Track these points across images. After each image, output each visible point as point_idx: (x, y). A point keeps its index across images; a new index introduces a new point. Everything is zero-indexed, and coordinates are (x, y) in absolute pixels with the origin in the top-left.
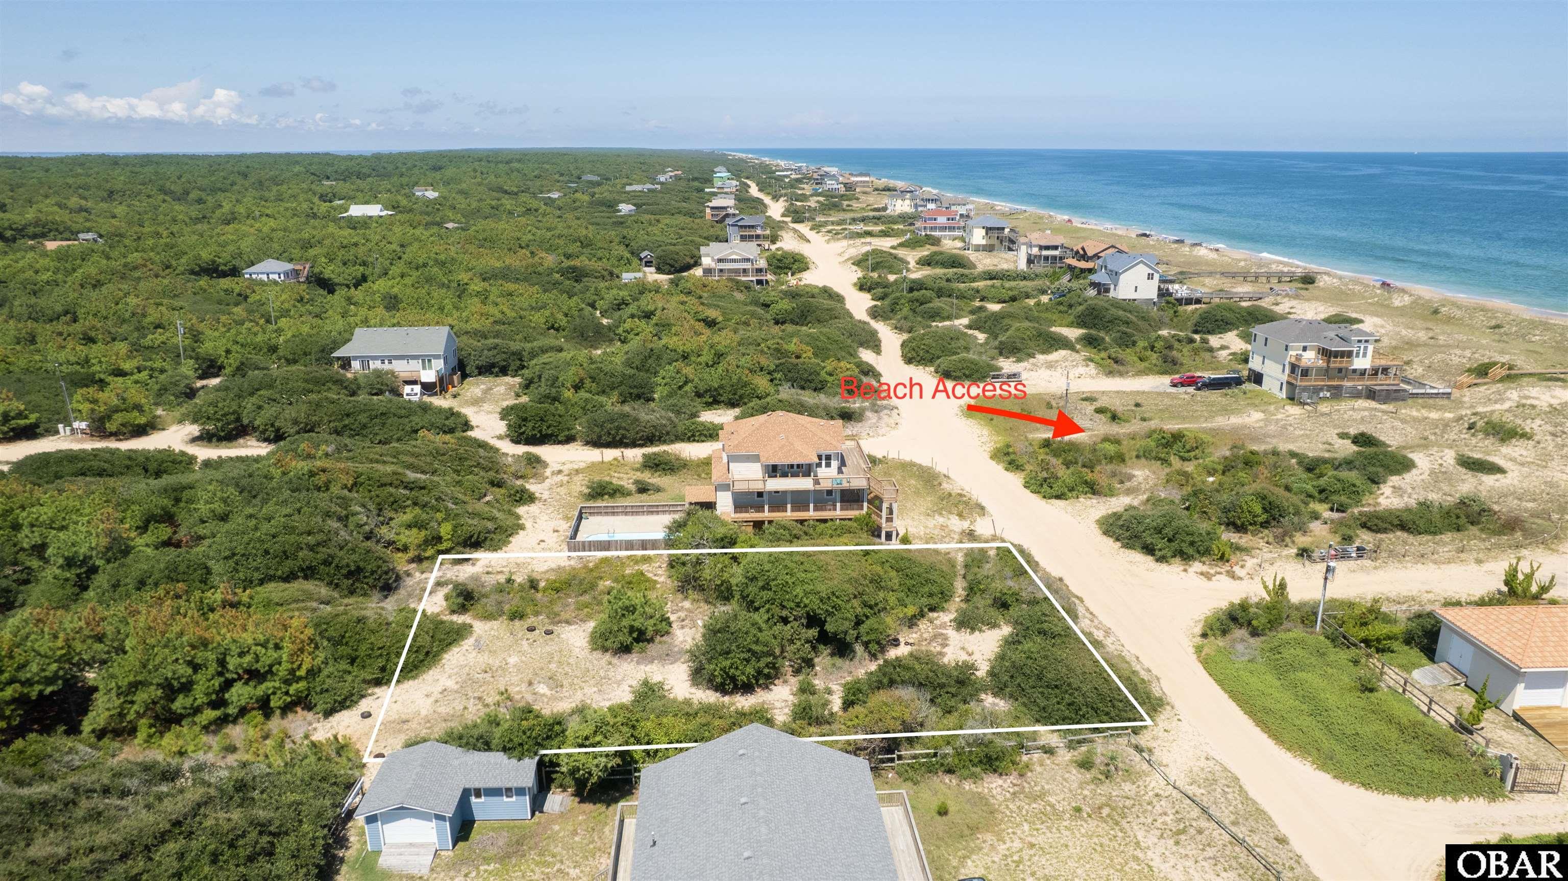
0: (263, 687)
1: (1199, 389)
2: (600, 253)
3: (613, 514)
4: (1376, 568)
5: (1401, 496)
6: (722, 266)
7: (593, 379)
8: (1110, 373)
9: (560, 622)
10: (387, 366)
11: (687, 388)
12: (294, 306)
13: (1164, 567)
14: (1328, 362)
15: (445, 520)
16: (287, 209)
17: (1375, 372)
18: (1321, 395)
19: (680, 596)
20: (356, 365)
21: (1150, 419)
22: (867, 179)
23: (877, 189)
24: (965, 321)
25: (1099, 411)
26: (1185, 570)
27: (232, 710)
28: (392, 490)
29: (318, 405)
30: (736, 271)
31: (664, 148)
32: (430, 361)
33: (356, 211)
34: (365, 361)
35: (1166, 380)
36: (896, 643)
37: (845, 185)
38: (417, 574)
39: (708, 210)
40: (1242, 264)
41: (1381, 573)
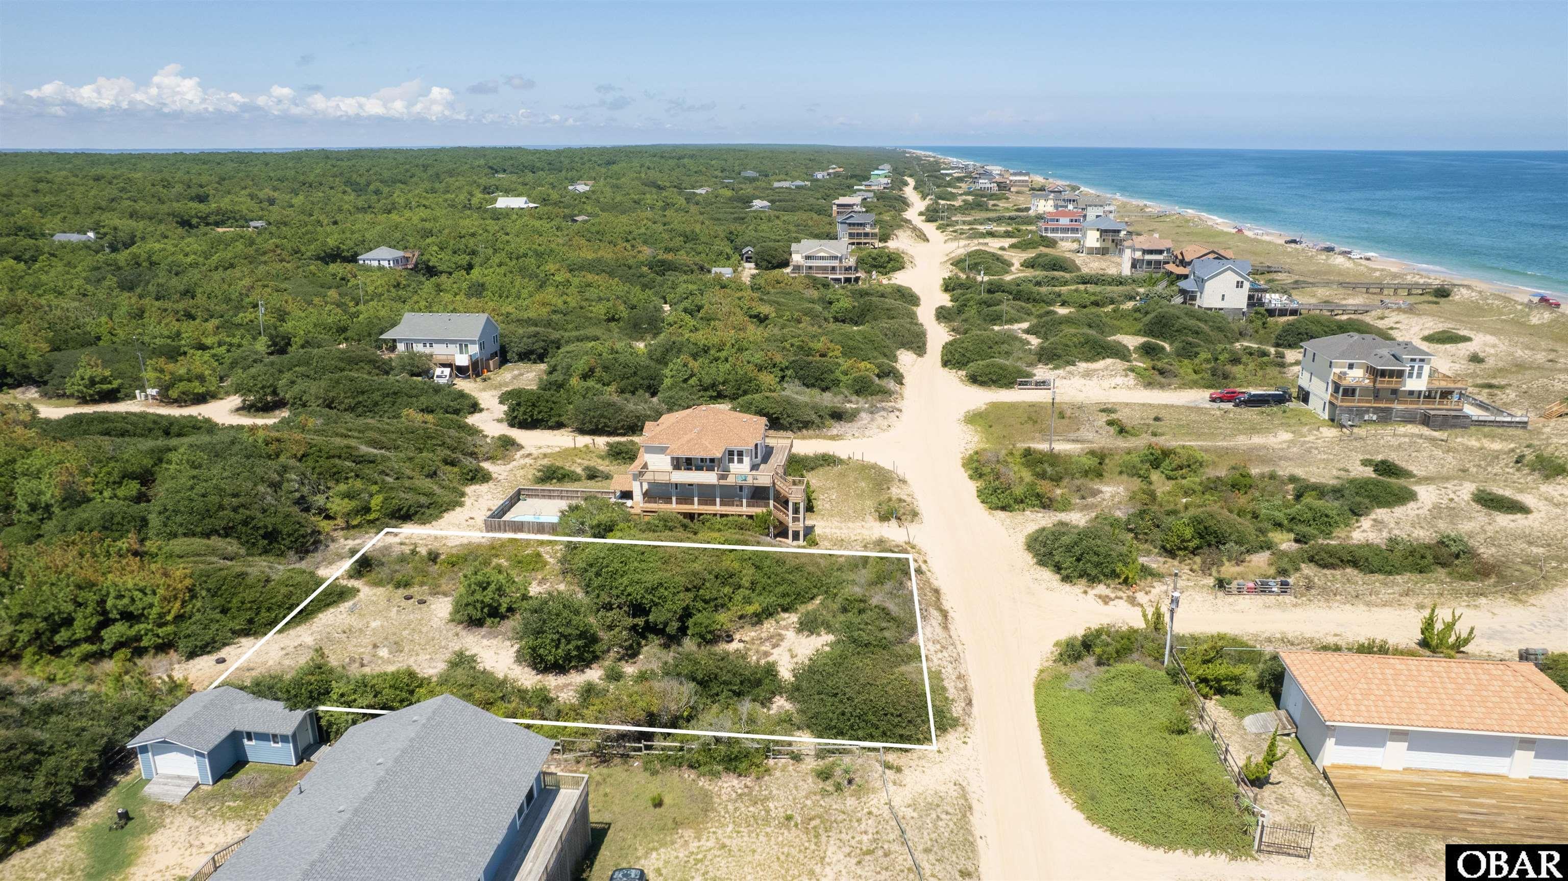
0: (136, 627)
1: (1236, 405)
2: (700, 248)
3: (550, 497)
4: (1295, 606)
5: (1380, 530)
6: (810, 263)
7: (606, 368)
8: (1149, 384)
9: (437, 593)
10: (428, 350)
11: (693, 381)
12: (388, 291)
13: (1067, 587)
14: (1375, 382)
15: (379, 492)
16: (446, 200)
17: (1429, 396)
18: (1366, 417)
19: (561, 578)
20: (401, 347)
21: (1162, 434)
22: (1026, 178)
23: (1033, 189)
24: (1025, 325)
25: (1110, 423)
26: (1085, 592)
27: (106, 646)
28: (337, 461)
29: (338, 382)
30: (824, 269)
31: (847, 145)
32: (466, 346)
33: (503, 202)
34: (409, 343)
35: (1207, 394)
36: (730, 639)
37: (999, 184)
38: (342, 540)
39: (835, 208)
40: (1377, 274)
41: (1299, 610)
